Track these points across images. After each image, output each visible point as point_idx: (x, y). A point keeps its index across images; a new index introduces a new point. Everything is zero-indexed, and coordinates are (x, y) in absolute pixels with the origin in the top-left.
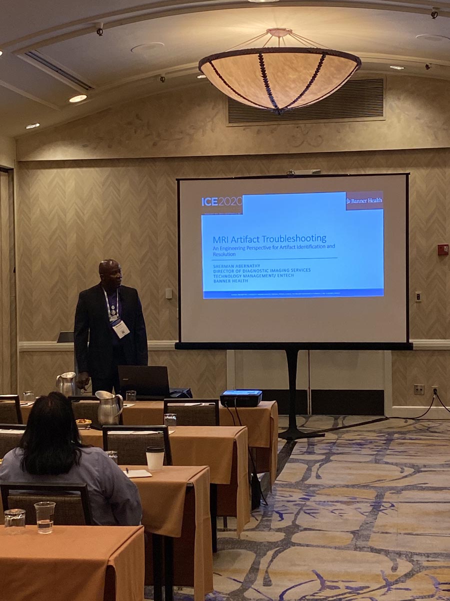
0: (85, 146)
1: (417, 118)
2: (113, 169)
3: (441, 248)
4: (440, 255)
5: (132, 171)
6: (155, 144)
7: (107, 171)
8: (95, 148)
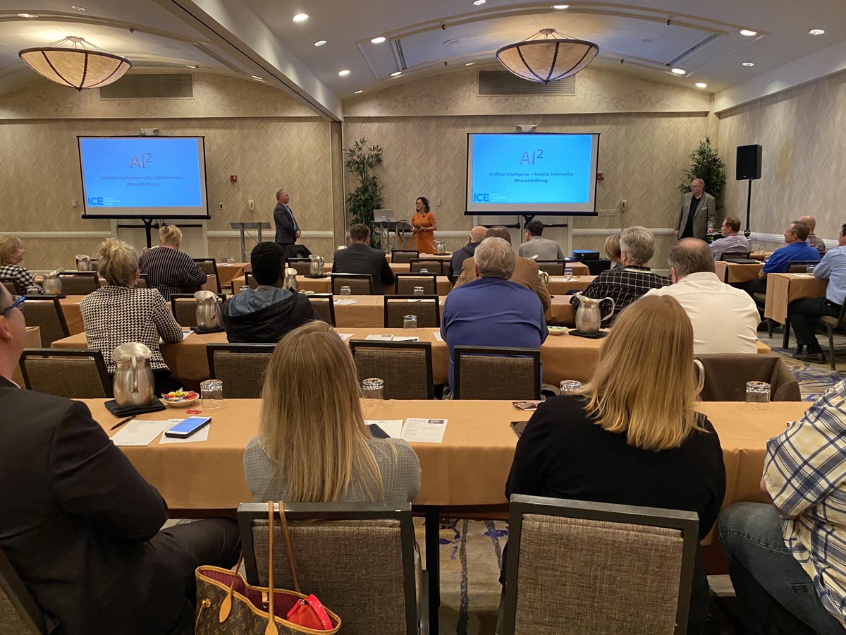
0: (13, 110)
1: (213, 99)
2: (34, 125)
3: (232, 177)
4: (231, 181)
5: (45, 126)
6: (56, 110)
7: (30, 126)
8: (19, 112)
